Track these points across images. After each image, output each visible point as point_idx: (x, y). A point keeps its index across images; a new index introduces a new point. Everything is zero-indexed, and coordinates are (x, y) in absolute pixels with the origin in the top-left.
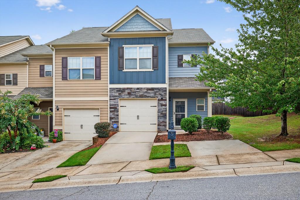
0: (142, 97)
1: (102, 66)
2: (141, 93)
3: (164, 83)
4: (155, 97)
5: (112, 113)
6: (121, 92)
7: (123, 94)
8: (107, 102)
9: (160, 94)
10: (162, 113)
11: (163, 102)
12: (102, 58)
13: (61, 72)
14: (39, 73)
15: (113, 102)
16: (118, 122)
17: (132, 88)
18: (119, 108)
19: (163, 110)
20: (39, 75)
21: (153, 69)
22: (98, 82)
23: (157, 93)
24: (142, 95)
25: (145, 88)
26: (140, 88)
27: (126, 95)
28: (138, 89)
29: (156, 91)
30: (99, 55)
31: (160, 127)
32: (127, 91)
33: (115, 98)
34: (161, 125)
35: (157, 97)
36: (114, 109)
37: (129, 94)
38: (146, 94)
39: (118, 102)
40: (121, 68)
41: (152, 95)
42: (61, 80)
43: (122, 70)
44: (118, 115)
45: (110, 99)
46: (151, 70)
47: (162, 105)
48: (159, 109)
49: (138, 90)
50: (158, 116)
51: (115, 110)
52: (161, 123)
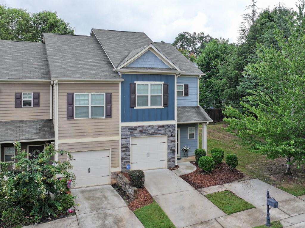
0: (154, 135)
1: (113, 103)
2: (153, 131)
3: (173, 119)
4: (165, 134)
5: (123, 153)
6: (133, 130)
7: (135, 133)
8: (118, 141)
9: (170, 131)
10: (171, 150)
11: (172, 139)
12: (113, 94)
13: (66, 110)
14: (14, 103)
15: (124, 142)
16: (129, 162)
17: (143, 126)
18: (131, 147)
19: (172, 146)
20: (14, 106)
21: (163, 106)
22: (109, 120)
23: (167, 130)
24: (153, 133)
25: (156, 126)
26: (151, 126)
27: (138, 133)
28: (149, 126)
29: (166, 127)
30: (109, 91)
31: (169, 163)
32: (139, 129)
33: (127, 136)
34: (170, 161)
35: (167, 134)
36: (126, 148)
37: (141, 132)
38: (157, 131)
39: (129, 141)
40: (133, 104)
41: (163, 132)
42: (66, 119)
43: (134, 107)
44: (129, 155)
45: (122, 139)
46: (162, 107)
47: (172, 141)
48: (169, 146)
49: (149, 128)
50: (168, 153)
51: (127, 150)
52: (171, 159)
